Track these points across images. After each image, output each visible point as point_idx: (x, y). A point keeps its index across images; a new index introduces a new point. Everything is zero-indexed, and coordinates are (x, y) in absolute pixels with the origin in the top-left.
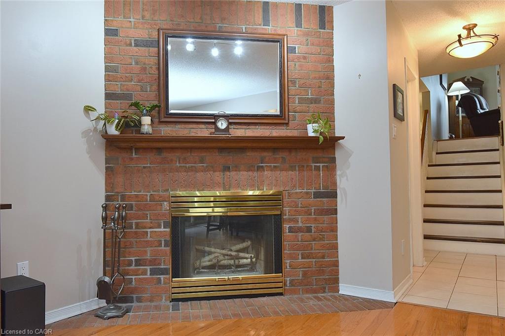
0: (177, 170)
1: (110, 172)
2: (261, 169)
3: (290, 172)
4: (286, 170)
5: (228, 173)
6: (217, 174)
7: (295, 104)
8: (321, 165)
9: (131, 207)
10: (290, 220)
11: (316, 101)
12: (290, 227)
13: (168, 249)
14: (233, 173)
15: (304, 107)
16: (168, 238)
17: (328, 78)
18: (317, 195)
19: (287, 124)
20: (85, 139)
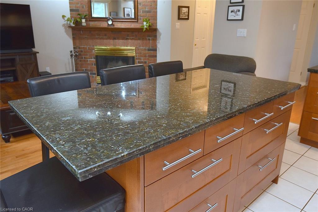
0: (97, 39)
1: (74, 39)
2: (127, 39)
3: (139, 41)
4: (137, 40)
5: (115, 40)
6: (111, 40)
7: (141, 13)
8: (151, 38)
9: (82, 52)
10: (139, 59)
11: (149, 12)
12: (138, 61)
13: (95, 67)
14: (117, 41)
15: (144, 14)
16: (95, 63)
17: (154, 2)
18: (149, 50)
19: (137, 22)
20: (64, 27)
